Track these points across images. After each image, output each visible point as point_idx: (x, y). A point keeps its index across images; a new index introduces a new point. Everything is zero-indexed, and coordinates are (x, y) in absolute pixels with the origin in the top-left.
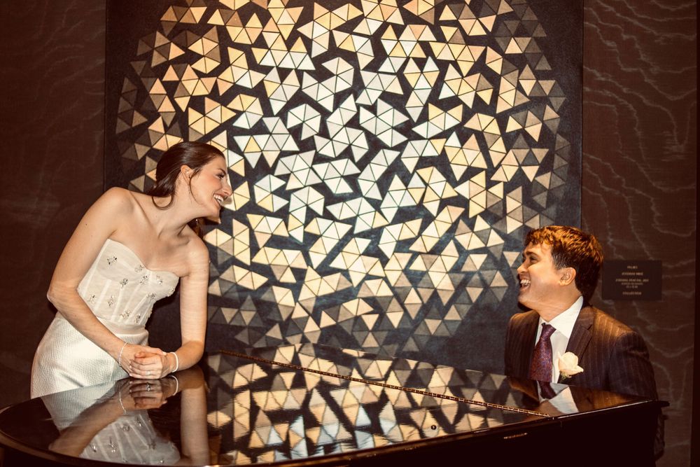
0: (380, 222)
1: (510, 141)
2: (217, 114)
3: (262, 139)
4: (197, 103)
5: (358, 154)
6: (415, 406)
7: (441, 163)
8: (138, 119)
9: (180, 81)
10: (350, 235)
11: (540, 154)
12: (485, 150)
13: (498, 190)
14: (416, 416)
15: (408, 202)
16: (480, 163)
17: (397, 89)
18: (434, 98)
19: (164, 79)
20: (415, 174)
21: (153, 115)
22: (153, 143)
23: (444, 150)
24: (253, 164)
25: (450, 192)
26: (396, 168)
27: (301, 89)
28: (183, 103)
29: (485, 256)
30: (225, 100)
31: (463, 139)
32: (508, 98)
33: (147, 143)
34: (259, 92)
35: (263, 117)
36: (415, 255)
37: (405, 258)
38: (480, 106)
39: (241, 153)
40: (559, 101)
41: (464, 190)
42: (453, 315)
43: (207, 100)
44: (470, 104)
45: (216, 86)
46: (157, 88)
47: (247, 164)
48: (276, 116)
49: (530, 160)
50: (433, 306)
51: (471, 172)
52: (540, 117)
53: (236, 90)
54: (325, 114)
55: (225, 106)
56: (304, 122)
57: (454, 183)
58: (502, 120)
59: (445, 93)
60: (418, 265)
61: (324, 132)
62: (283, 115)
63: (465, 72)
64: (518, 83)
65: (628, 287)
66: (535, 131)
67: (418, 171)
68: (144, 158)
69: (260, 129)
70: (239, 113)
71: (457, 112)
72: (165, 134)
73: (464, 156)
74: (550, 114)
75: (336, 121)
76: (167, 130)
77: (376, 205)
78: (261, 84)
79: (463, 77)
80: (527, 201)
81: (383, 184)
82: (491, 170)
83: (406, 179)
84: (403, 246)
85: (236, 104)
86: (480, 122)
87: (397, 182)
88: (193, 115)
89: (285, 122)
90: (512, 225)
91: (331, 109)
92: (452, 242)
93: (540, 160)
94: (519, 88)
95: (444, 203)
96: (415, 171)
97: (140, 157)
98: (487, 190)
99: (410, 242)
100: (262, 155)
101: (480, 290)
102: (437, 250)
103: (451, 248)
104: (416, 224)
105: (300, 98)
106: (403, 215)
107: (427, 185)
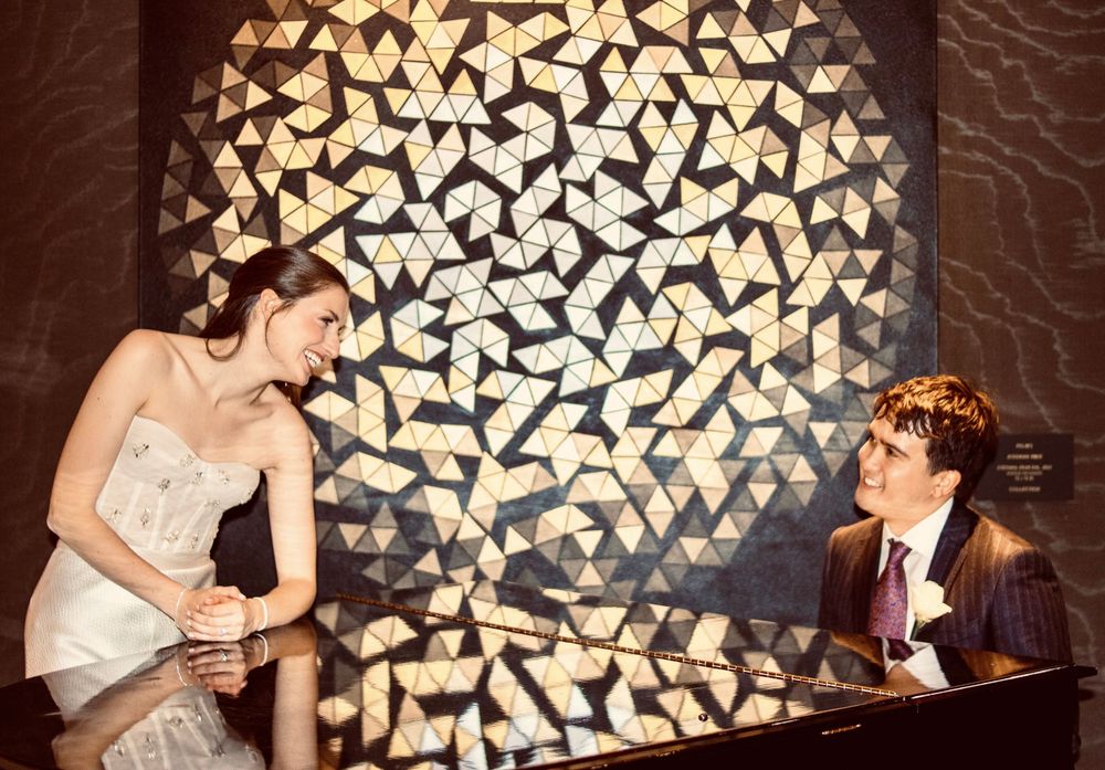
0: (601, 376)
1: (817, 238)
2: (327, 199)
3: (403, 240)
4: (294, 182)
5: (565, 264)
6: (666, 684)
7: (703, 276)
8: (196, 209)
9: (265, 144)
10: (553, 399)
11: (869, 258)
12: (775, 252)
13: (799, 320)
14: (667, 700)
15: (650, 342)
16: (769, 275)
17: (628, 154)
18: (689, 168)
19: (239, 142)
20: (661, 297)
21: (220, 203)
22: (220, 249)
23: (707, 256)
24: (389, 284)
25: (719, 325)
26: (629, 286)
27: (467, 155)
28: (270, 181)
29: (778, 431)
30: (340, 176)
31: (740, 235)
32: (813, 167)
33: (211, 249)
34: (397, 161)
35: (405, 203)
36: (662, 430)
37: (645, 435)
38: (766, 180)
39: (368, 265)
40: (897, 171)
41: (742, 320)
42: (727, 530)
43: (311, 177)
44: (750, 178)
45: (324, 154)
46: (227, 158)
47: (378, 282)
48: (427, 201)
49: (851, 269)
50: (692, 516)
51: (753, 291)
52: (868, 197)
53: (359, 159)
54: (508, 197)
55: (341, 186)
56: (473, 211)
57: (726, 310)
58: (804, 203)
59: (708, 160)
60: (668, 447)
61: (507, 227)
62: (438, 199)
63: (741, 125)
64: (830, 141)
65: (1017, 478)
66: (859, 221)
67: (665, 290)
68: (206, 275)
69: (399, 223)
70: (364, 198)
71: (729, 191)
72: (241, 233)
73: (741, 264)
74: (884, 192)
75: (527, 208)
76: (244, 226)
77: (596, 348)
78: (400, 151)
79: (737, 133)
80: (849, 338)
81: (607, 312)
82: (787, 287)
83: (645, 303)
84: (642, 415)
85: (359, 181)
86: (768, 206)
87: (629, 309)
88: (287, 202)
89: (441, 211)
90: (824, 379)
91: (517, 189)
92: (723, 408)
93: (868, 268)
94: (832, 149)
95: (709, 343)
96: (659, 290)
97: (199, 272)
98: (781, 321)
99: (654, 408)
100: (404, 268)
101: (772, 488)
102: (698, 422)
103: (721, 418)
104: (662, 379)
105: (466, 171)
106: (642, 364)
107: (680, 313)
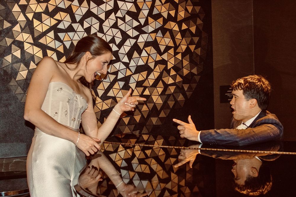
0: (129, 73)
1: (184, 33)
2: (49, 22)
3: (71, 34)
4: (38, 16)
5: (118, 41)
7: (155, 44)
8: (7, 25)
9: (28, 4)
10: (115, 80)
11: (196, 39)
12: (173, 38)
13: (179, 56)
15: (141, 63)
16: (171, 44)
17: (134, 10)
18: (150, 14)
19: (20, 4)
20: (144, 50)
21: (14, 23)
22: (15, 37)
23: (155, 38)
24: (68, 47)
25: (159, 58)
26: (135, 48)
27: (89, 9)
28: (30, 16)
29: (175, 87)
30: (52, 15)
31: (164, 34)
32: (182, 14)
33: (12, 37)
34: (69, 11)
35: (72, 23)
36: (145, 88)
37: (141, 89)
38: (170, 18)
39: (61, 41)
40: (202, 17)
41: (165, 57)
42: (162, 115)
43: (43, 15)
44: (166, 17)
45: (47, 7)
46: (16, 8)
47: (65, 47)
48: (78, 23)
49: (192, 43)
50: (154, 111)
51: (168, 48)
52: (195, 22)
53: (57, 10)
54: (101, 22)
55: (53, 18)
56: (91, 25)
57: (161, 54)
58: (180, 24)
59: (155, 12)
60: (147, 92)
61: (101, 30)
62: (81, 22)
63: (163, 3)
64: (186, 8)
65: (230, 97)
66: (193, 29)
67: (145, 48)
68: (10, 46)
69: (70, 29)
70: (59, 21)
71: (161, 20)
72: (22, 32)
73: (165, 41)
74: (199, 22)
75: (107, 25)
76: (23, 30)
77: (127, 65)
78: (70, 7)
79: (162, 4)
80: (191, 62)
81: (130, 55)
82: (176, 47)
83: (140, 52)
84: (139, 84)
85: (57, 17)
86: (173, 26)
87: (136, 54)
88: (36, 23)
89: (83, 26)
90: (185, 72)
91: (104, 19)
92: (161, 81)
93: (196, 42)
94: (186, 10)
95: (157, 63)
96: (143, 48)
97: (8, 45)
98: (175, 57)
99: (143, 81)
100: (72, 42)
101: (174, 102)
102: (155, 85)
103: (160, 84)
104: (145, 74)
105: (89, 14)
106: (139, 69)
107: (149, 55)
